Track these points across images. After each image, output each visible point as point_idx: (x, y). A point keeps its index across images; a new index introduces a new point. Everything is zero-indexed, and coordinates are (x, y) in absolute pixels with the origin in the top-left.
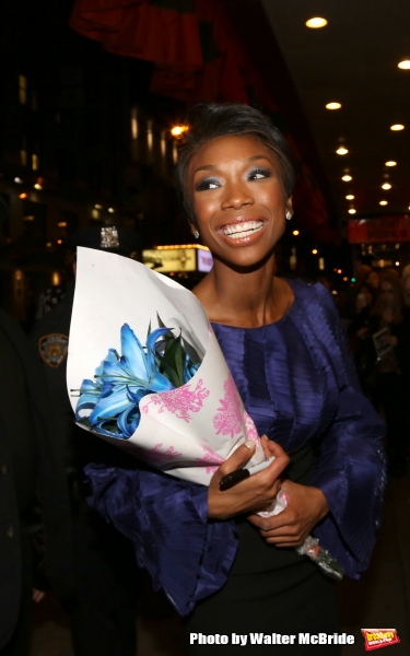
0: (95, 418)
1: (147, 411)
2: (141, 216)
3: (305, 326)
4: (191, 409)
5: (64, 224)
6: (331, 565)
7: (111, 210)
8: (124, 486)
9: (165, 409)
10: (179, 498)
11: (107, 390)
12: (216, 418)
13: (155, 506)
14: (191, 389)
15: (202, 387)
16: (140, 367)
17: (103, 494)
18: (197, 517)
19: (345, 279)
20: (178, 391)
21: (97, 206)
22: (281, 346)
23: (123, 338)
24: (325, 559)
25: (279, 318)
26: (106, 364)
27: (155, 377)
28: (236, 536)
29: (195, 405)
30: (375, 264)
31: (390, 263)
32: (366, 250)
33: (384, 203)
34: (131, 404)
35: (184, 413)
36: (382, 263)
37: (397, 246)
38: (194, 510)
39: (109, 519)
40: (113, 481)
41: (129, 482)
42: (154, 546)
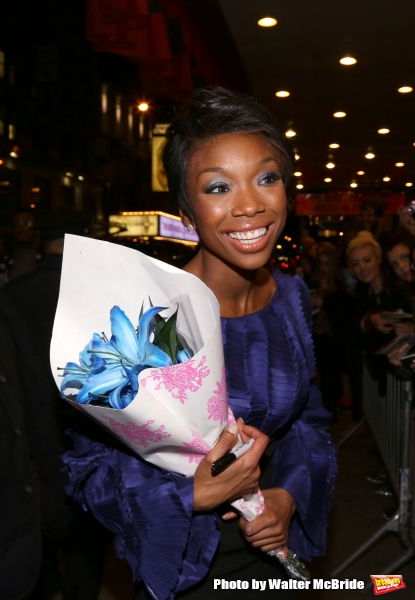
0: (86, 395)
1: (144, 385)
2: (109, 184)
4: (190, 388)
5: (37, 190)
7: (81, 178)
9: (163, 386)
11: (100, 365)
12: (211, 400)
14: (195, 366)
15: (205, 365)
16: (132, 347)
17: (82, 485)
18: (183, 511)
19: (294, 246)
21: (68, 174)
22: (264, 336)
23: (113, 320)
25: (260, 308)
26: (95, 343)
27: (152, 354)
28: (218, 526)
30: (320, 234)
31: (334, 233)
32: (314, 221)
33: (328, 180)
34: (124, 380)
35: (182, 391)
36: (327, 233)
37: (342, 218)
38: (181, 504)
39: (88, 507)
40: (95, 470)
41: (110, 471)
42: (136, 539)
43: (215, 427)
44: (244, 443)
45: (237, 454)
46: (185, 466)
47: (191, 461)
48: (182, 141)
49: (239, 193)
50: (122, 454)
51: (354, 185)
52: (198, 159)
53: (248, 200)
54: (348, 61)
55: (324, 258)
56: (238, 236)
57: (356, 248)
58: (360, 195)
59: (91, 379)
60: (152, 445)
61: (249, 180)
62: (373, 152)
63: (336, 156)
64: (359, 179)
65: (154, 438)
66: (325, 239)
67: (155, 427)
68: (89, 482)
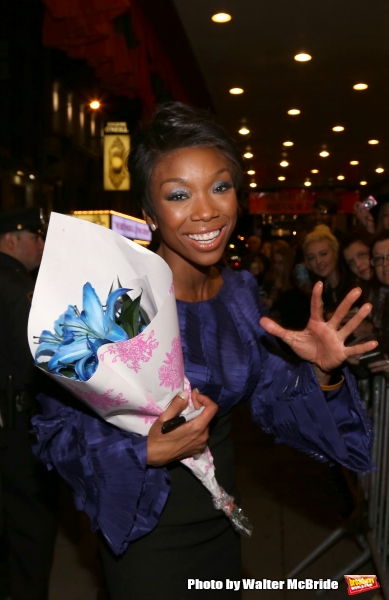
0: (56, 363)
1: (103, 359)
3: (233, 306)
4: (142, 359)
6: (243, 522)
7: (32, 177)
8: (69, 435)
9: (118, 359)
10: (121, 446)
11: (69, 338)
12: (161, 369)
13: (98, 453)
14: (145, 339)
15: (153, 338)
16: (98, 321)
17: (48, 444)
18: (138, 463)
20: (134, 340)
21: (19, 173)
22: (212, 321)
23: (85, 295)
24: (238, 516)
25: (214, 295)
26: (67, 316)
27: (113, 329)
28: (168, 482)
29: (146, 354)
30: (273, 233)
31: (287, 232)
32: (267, 220)
33: (282, 179)
34: (89, 352)
35: (135, 363)
36: (280, 232)
37: (295, 217)
38: (135, 457)
39: (52, 464)
40: (59, 431)
41: (74, 431)
42: (96, 490)
43: (167, 393)
44: (196, 409)
45: (187, 418)
46: (140, 426)
47: (146, 422)
48: (146, 151)
49: (197, 201)
50: (85, 416)
51: (308, 184)
52: (160, 169)
53: (205, 207)
54: (303, 57)
55: (279, 257)
56: (196, 237)
57: (313, 241)
58: (314, 194)
59: (62, 348)
60: (112, 409)
61: (206, 188)
62: (327, 150)
63: (291, 154)
64: (313, 178)
65: (114, 404)
66: (278, 238)
67: (114, 394)
68: (54, 441)
